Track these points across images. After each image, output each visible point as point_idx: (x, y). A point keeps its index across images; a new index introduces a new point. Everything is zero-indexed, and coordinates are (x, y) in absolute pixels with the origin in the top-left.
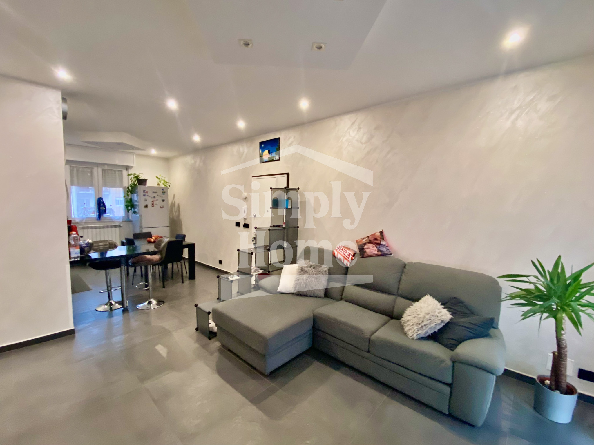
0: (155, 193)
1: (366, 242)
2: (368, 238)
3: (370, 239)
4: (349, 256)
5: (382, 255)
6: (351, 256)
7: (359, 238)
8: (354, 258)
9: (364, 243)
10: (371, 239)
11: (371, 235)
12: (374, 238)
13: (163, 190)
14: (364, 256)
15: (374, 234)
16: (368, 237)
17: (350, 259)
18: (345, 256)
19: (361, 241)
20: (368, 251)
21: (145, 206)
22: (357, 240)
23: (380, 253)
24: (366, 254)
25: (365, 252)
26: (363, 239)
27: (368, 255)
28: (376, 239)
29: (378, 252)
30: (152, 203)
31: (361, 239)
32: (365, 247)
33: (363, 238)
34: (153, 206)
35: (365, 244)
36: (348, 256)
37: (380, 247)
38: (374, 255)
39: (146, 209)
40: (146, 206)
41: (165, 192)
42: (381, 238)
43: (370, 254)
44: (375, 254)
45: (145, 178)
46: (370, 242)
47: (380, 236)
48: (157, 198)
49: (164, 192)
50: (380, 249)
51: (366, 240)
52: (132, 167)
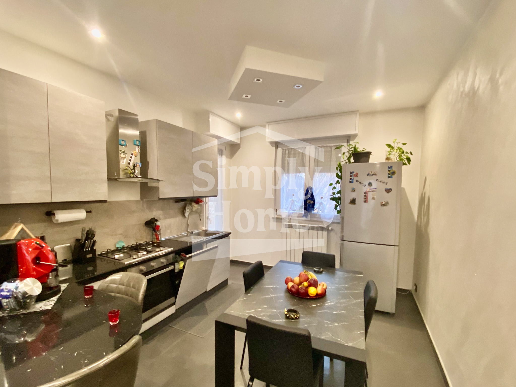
0: (373, 175)
13: (389, 168)
21: (350, 202)
30: (365, 196)
34: (365, 202)
39: (352, 206)
40: (353, 202)
41: (394, 173)
45: (367, 150)
48: (375, 184)
49: (391, 171)
52: (355, 136)
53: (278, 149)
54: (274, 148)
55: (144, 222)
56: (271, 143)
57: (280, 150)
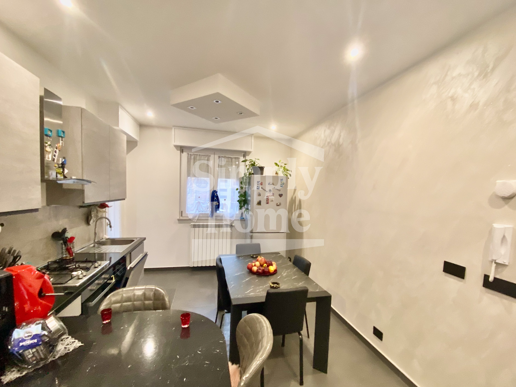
52: (249, 152)
53: (183, 153)
54: (179, 152)
55: (51, 235)
56: (176, 147)
57: (185, 155)
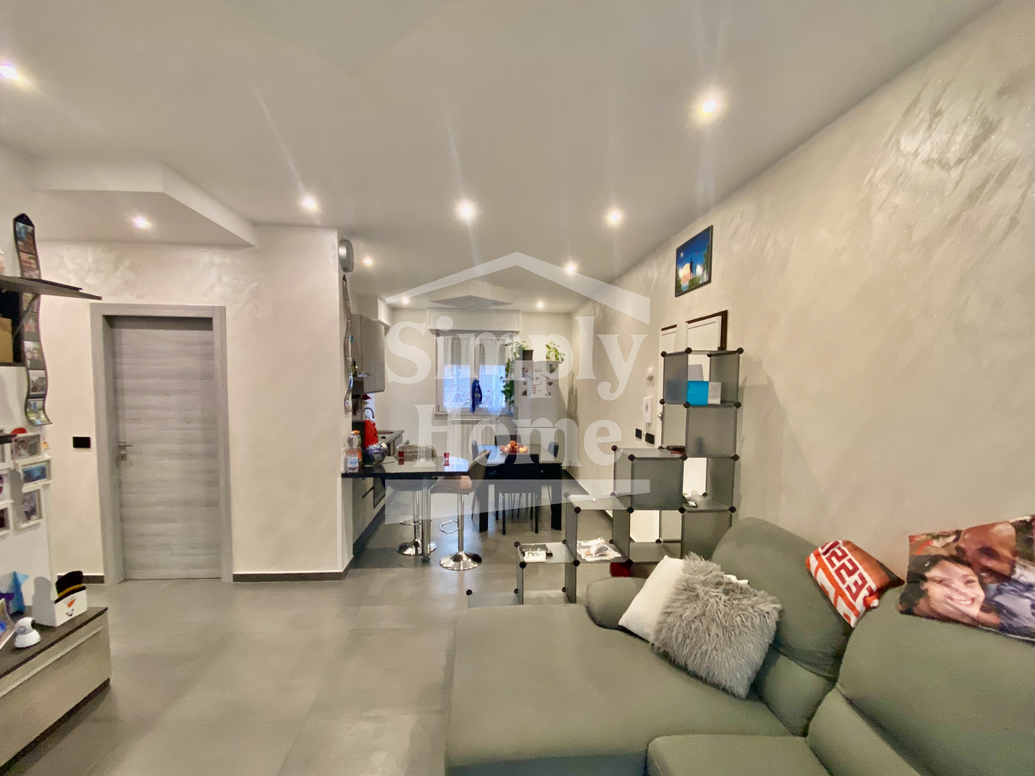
1: (944, 553)
2: (956, 540)
3: (962, 545)
4: (860, 588)
5: (1003, 630)
6: (864, 592)
7: (922, 529)
8: (875, 603)
9: (934, 552)
10: (970, 546)
11: (970, 530)
12: (980, 546)
14: (915, 610)
15: (984, 529)
16: (958, 533)
17: (859, 604)
18: (843, 587)
19: (926, 543)
20: (936, 591)
22: (913, 534)
23: (991, 618)
24: (922, 604)
25: (924, 593)
26: (937, 537)
27: (932, 610)
28: (989, 552)
29: (983, 609)
31: (928, 535)
32: (935, 573)
33: (936, 531)
35: (935, 560)
36: (854, 589)
37: (999, 592)
38: (966, 620)
42: (1015, 553)
43: (942, 608)
44: (968, 616)
46: (959, 558)
47: (1013, 543)
50: (999, 599)
51: (946, 546)
